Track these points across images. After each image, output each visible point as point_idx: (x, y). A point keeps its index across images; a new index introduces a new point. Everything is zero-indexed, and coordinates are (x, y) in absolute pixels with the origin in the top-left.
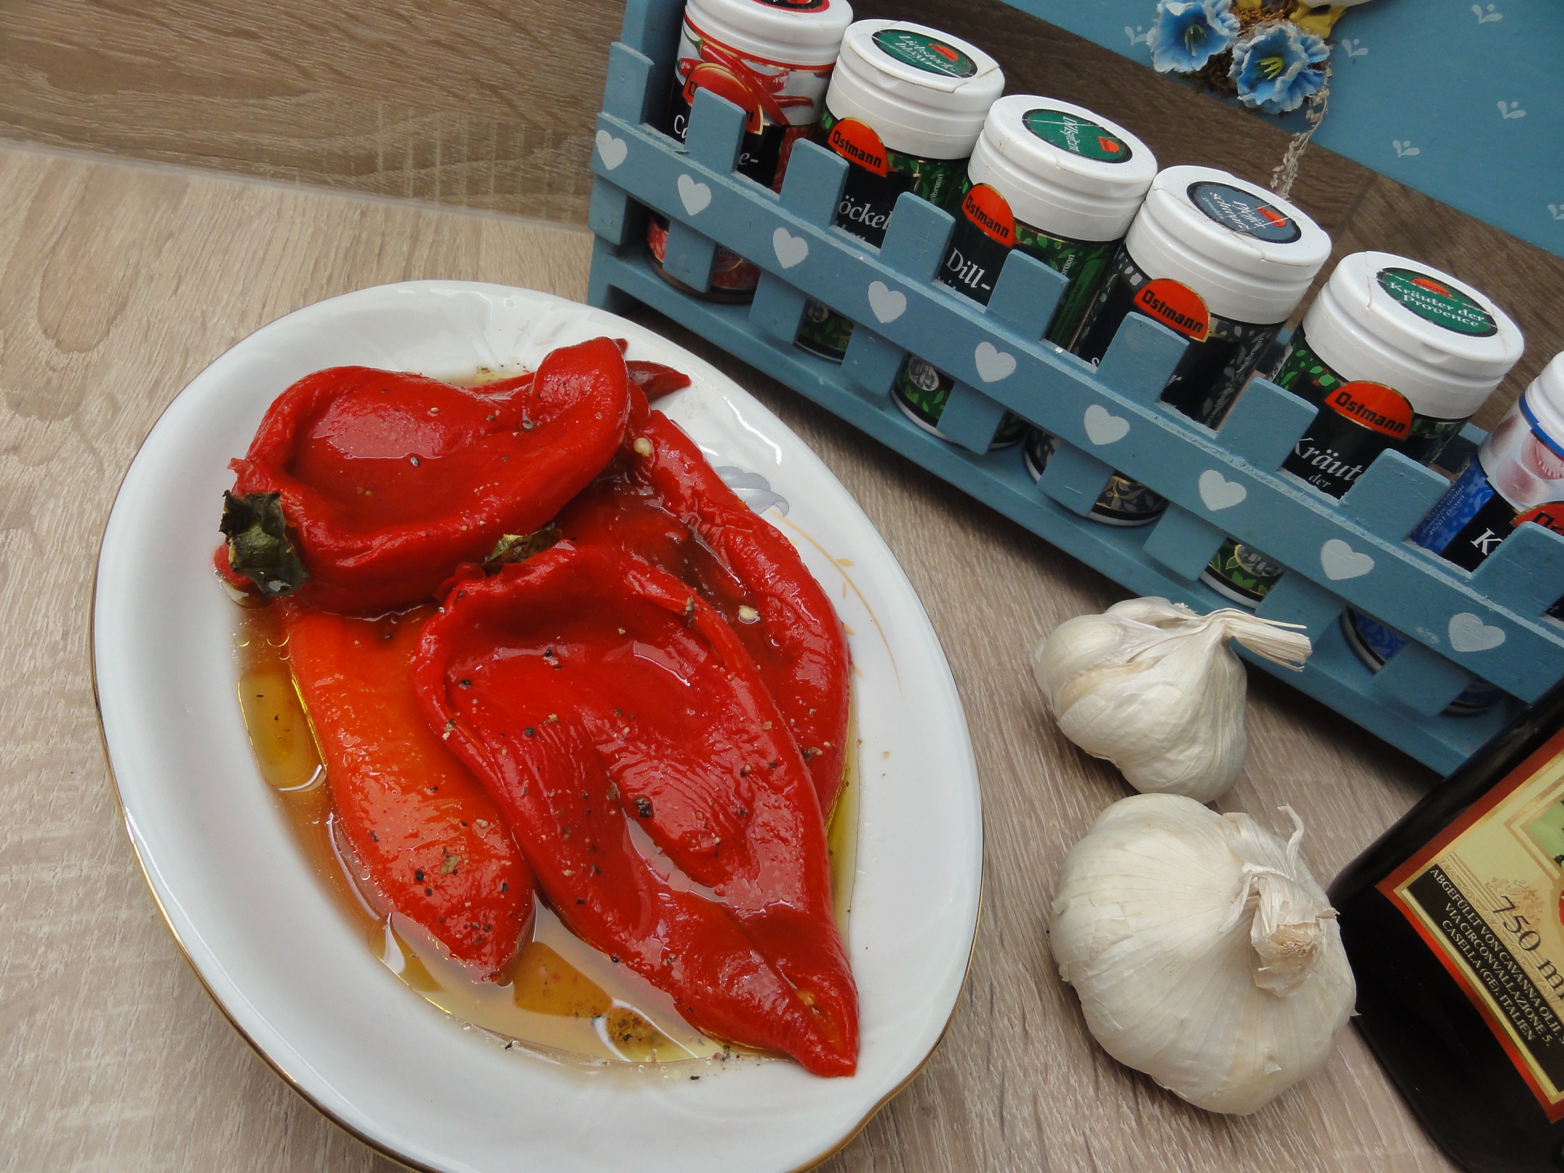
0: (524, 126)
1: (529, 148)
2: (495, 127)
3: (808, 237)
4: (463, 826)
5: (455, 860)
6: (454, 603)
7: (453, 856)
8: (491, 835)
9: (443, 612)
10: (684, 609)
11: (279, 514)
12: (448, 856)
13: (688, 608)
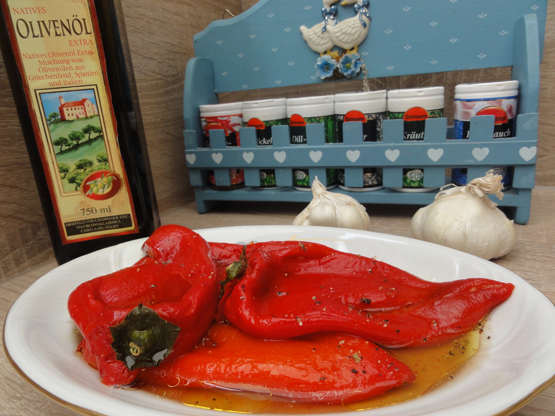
0: (29, 225)
1: (35, 233)
2: (18, 231)
3: (252, 151)
4: (340, 348)
5: (356, 356)
6: (244, 291)
7: (353, 356)
8: (350, 341)
9: (243, 297)
10: (301, 247)
11: (149, 311)
12: (352, 357)
13: (302, 246)
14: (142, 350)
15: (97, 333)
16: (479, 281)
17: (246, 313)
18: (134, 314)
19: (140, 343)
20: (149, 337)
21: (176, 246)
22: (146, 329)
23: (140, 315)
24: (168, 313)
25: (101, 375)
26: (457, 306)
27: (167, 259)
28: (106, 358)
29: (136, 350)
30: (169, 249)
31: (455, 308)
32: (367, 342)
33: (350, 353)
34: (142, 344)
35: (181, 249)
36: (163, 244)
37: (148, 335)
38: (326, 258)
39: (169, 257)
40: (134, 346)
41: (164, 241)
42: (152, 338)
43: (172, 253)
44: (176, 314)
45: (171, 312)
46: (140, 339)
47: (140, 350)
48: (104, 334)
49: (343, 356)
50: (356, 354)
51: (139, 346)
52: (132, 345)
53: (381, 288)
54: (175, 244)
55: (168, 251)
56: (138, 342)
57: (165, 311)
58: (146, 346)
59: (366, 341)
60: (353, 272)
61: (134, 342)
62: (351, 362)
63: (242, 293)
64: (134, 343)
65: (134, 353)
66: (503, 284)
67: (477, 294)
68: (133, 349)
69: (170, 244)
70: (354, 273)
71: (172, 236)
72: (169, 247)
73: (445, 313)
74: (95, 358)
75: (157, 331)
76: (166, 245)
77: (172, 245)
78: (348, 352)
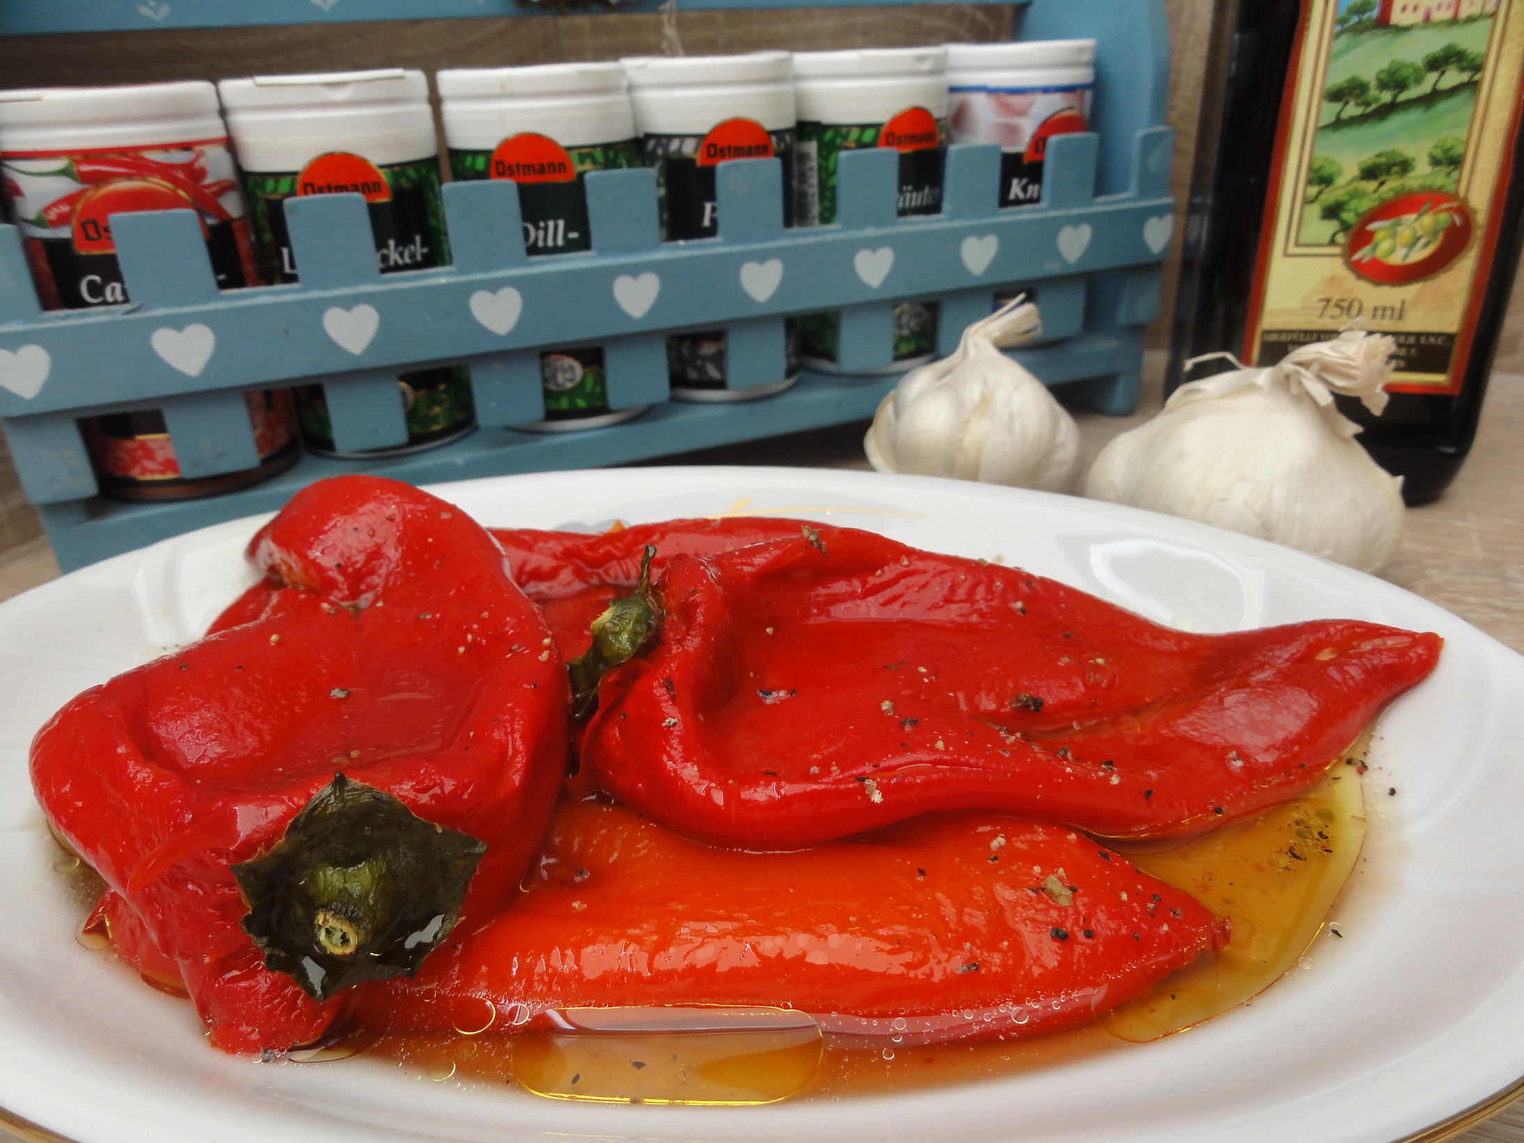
3: (368, 298)
4: (996, 862)
5: (1054, 883)
6: (673, 701)
7: (1046, 884)
8: (1021, 837)
9: (673, 721)
10: (809, 544)
11: (374, 797)
12: (1043, 890)
13: (813, 538)
14: (362, 933)
15: (176, 882)
16: (1340, 627)
17: (690, 772)
18: (320, 813)
19: (353, 912)
20: (377, 885)
21: (384, 550)
22: (364, 860)
23: (340, 814)
24: (433, 797)
25: (205, 1020)
26: (1294, 707)
27: (355, 594)
28: (221, 966)
29: (338, 935)
30: (361, 558)
31: (1290, 713)
32: (1073, 836)
33: (1034, 876)
34: (361, 914)
35: (404, 557)
36: (337, 542)
37: (374, 879)
38: (883, 572)
39: (363, 587)
40: (332, 923)
41: (337, 533)
42: (388, 883)
43: (372, 572)
44: (465, 797)
45: (447, 793)
46: (351, 896)
47: (357, 934)
48: (207, 886)
49: (1013, 888)
50: (1052, 878)
51: (353, 920)
52: (325, 921)
53: (1064, 661)
54: (380, 541)
55: (359, 565)
56: (345, 907)
57: (425, 790)
58: (374, 917)
59: (1070, 834)
60: (971, 614)
61: (331, 909)
62: (1042, 906)
63: (668, 708)
64: (332, 913)
65: (335, 945)
66: (1412, 635)
67: (1346, 668)
68: (328, 932)
69: (361, 542)
70: (974, 618)
71: (365, 514)
72: (360, 552)
73: (1262, 727)
74: (176, 965)
75: (406, 859)
76: (349, 547)
77: (369, 544)
78: (1027, 874)
